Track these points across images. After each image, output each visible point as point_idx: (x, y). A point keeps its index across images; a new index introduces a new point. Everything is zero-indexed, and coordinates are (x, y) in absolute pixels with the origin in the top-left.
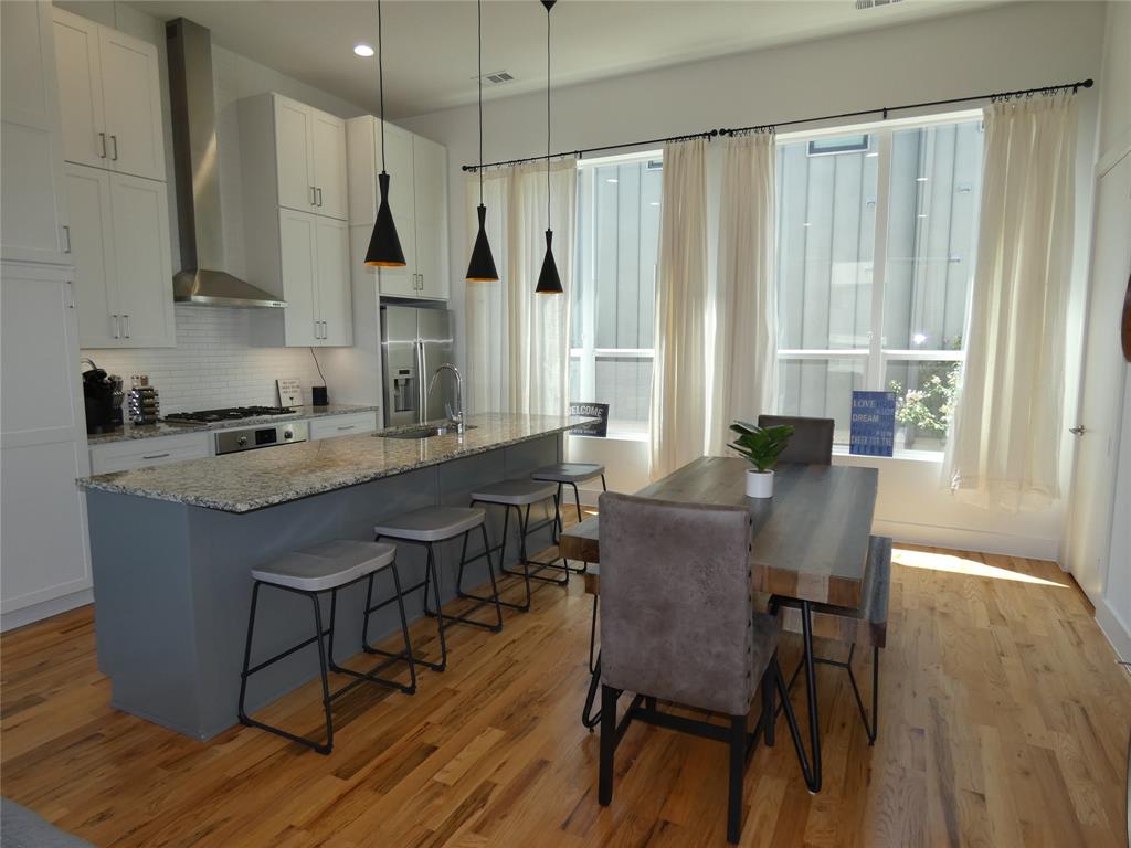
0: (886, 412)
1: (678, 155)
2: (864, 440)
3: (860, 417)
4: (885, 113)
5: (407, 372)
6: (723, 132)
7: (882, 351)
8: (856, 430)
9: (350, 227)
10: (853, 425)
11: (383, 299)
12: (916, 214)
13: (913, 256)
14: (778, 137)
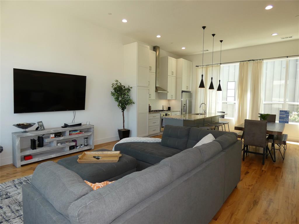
0: (287, 115)
1: (242, 64)
2: (282, 120)
3: (281, 116)
4: (287, 57)
5: (185, 105)
6: (252, 60)
7: (286, 103)
8: (280, 118)
9: (176, 78)
10: (280, 117)
11: (182, 91)
12: (297, 69)
13: (296, 79)
14: (264, 61)
